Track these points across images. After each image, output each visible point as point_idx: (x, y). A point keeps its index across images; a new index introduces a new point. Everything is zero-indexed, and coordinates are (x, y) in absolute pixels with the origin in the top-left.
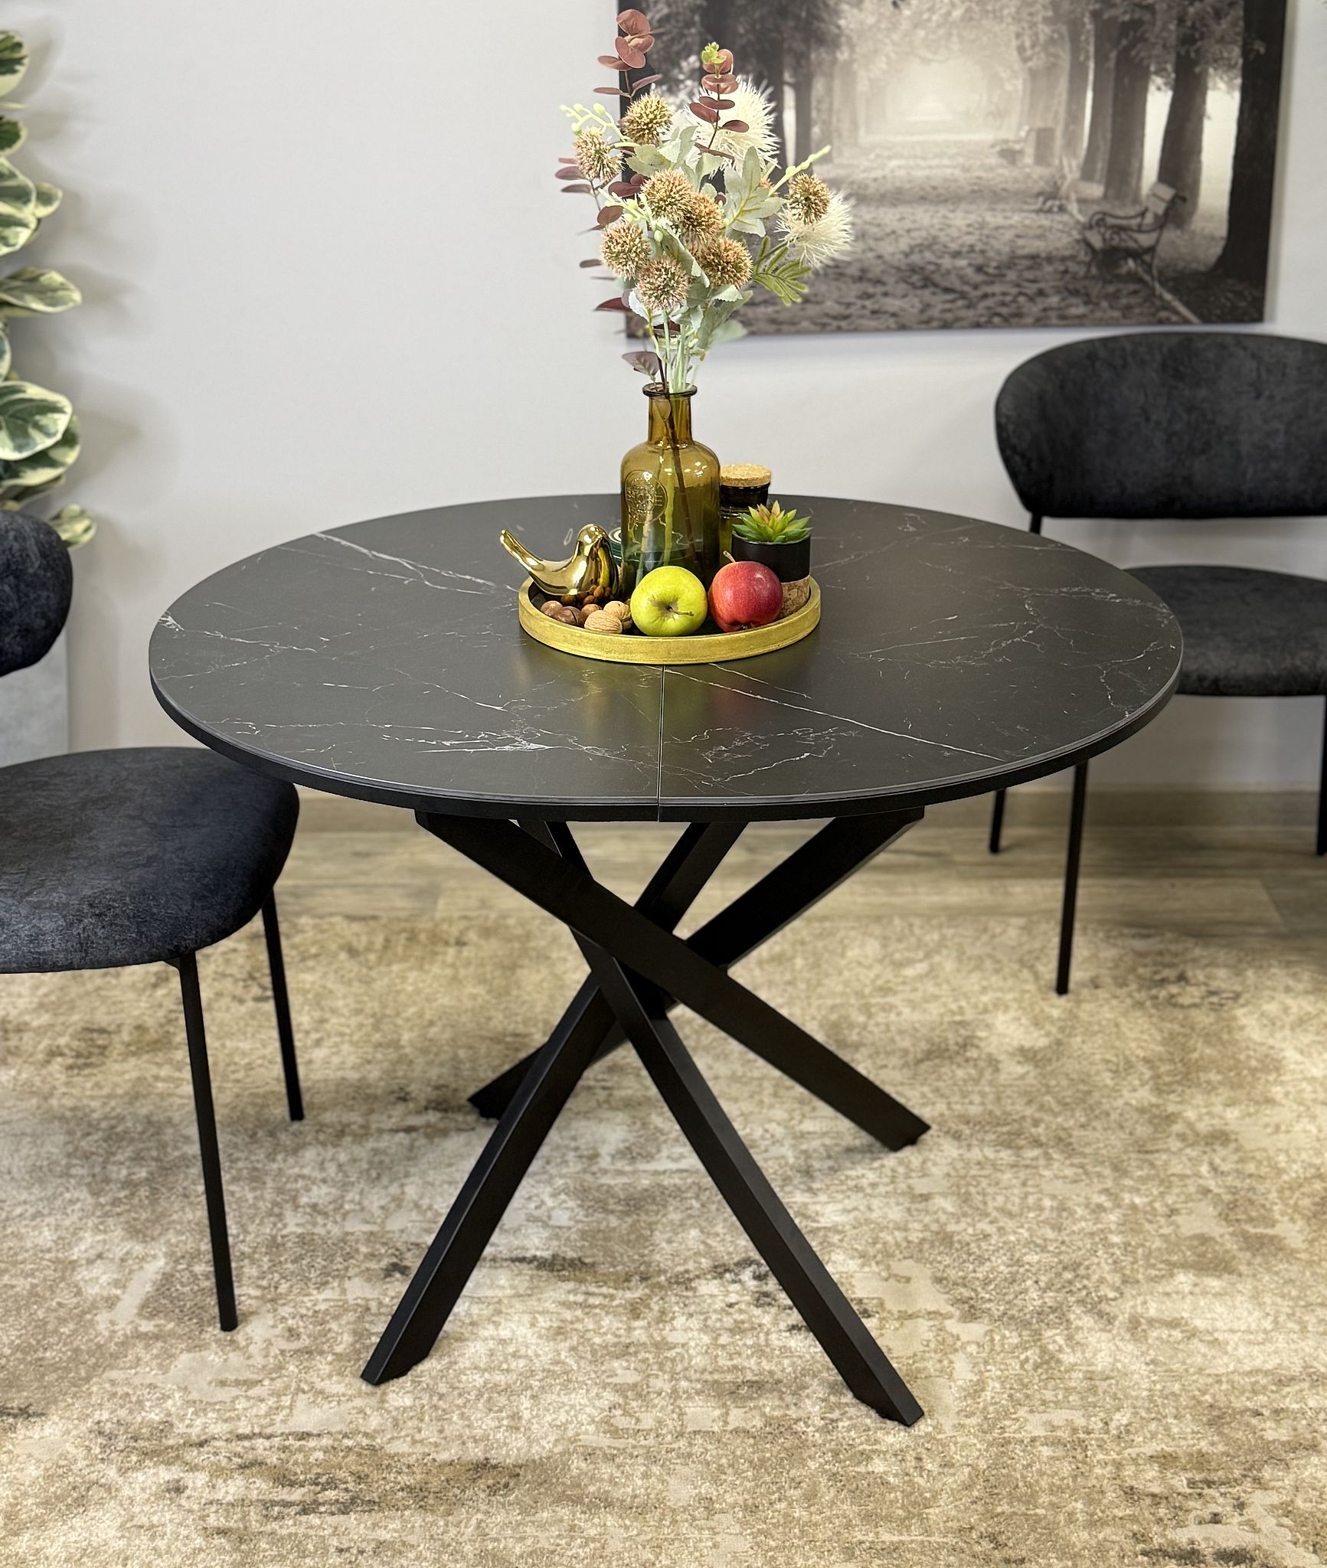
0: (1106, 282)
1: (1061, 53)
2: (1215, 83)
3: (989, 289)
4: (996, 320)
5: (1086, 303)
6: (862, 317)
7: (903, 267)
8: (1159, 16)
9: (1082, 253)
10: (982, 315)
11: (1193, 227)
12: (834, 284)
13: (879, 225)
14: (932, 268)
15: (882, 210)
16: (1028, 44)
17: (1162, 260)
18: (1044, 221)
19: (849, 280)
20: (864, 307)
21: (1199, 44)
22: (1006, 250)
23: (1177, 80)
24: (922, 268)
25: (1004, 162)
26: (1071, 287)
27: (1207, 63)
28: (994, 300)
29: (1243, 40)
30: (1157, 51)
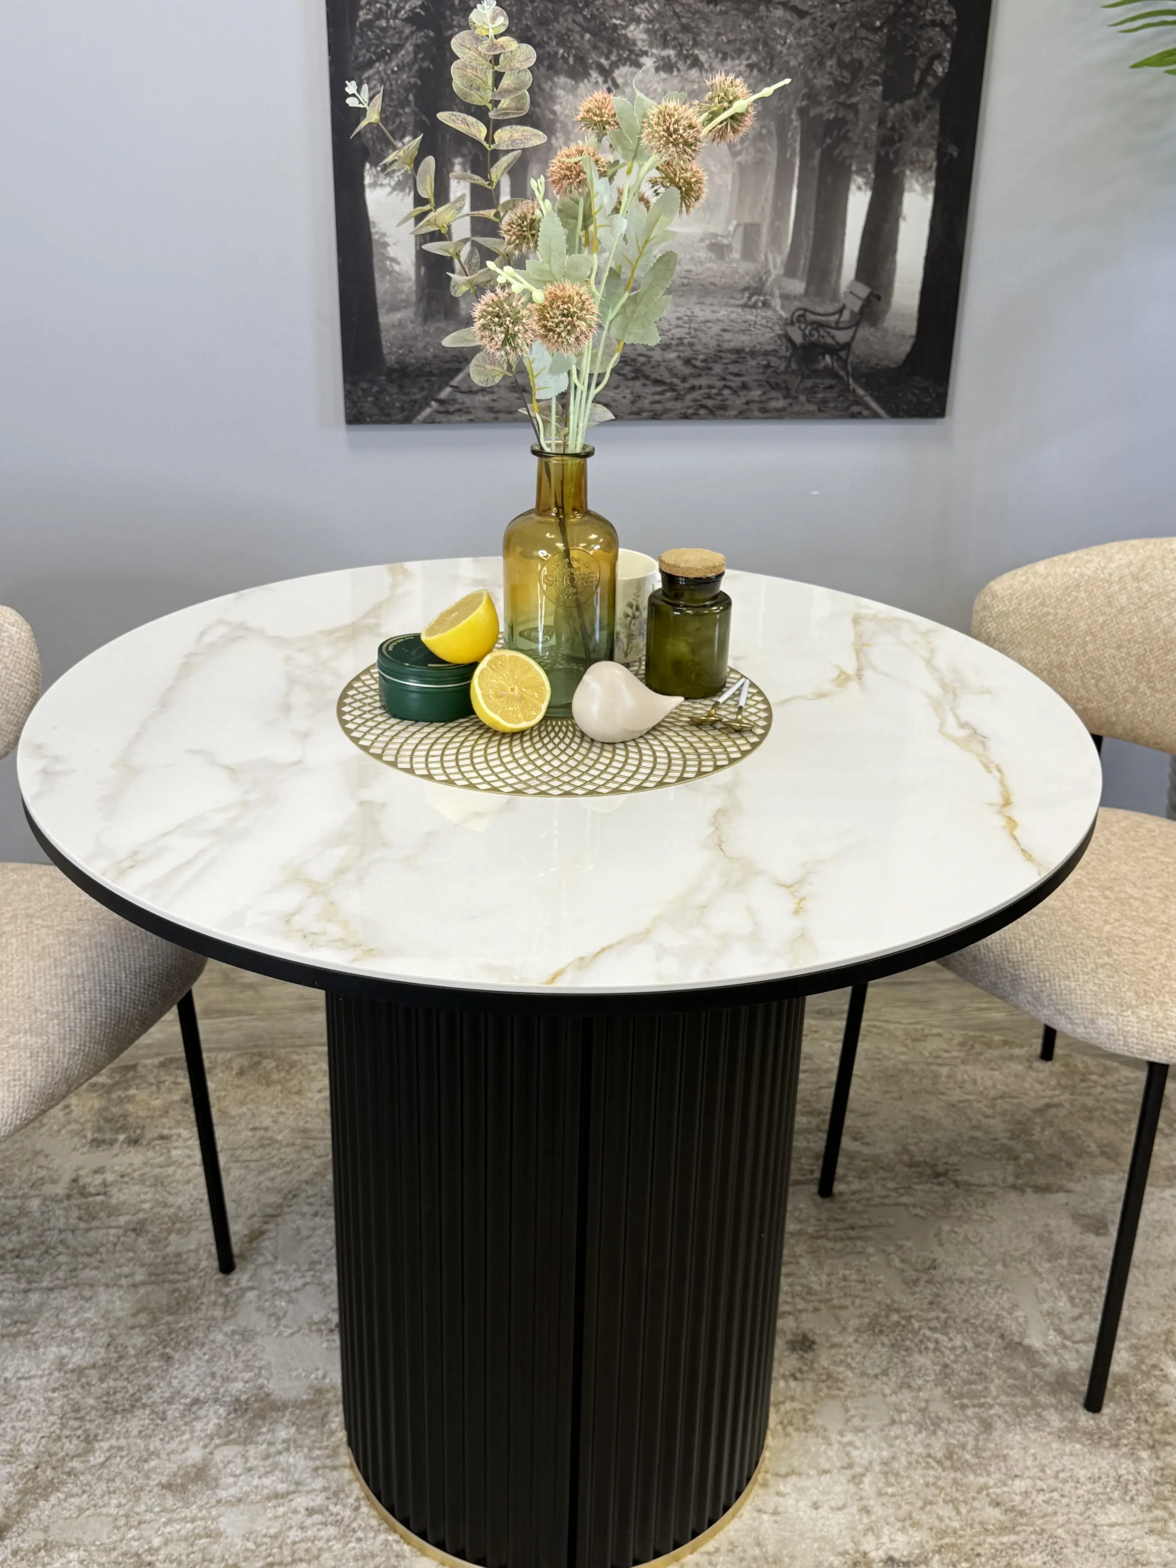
0: (805, 377)
1: (769, 148)
2: (911, 185)
3: (697, 382)
4: (702, 412)
5: (785, 397)
8: (861, 116)
9: (784, 348)
10: (690, 407)
11: (885, 325)
14: (643, 360)
17: (858, 357)
18: (749, 315)
21: (898, 145)
22: (713, 343)
23: (876, 179)
24: (634, 360)
25: (713, 256)
26: (772, 380)
27: (904, 164)
28: (701, 392)
29: (939, 143)
30: (859, 150)
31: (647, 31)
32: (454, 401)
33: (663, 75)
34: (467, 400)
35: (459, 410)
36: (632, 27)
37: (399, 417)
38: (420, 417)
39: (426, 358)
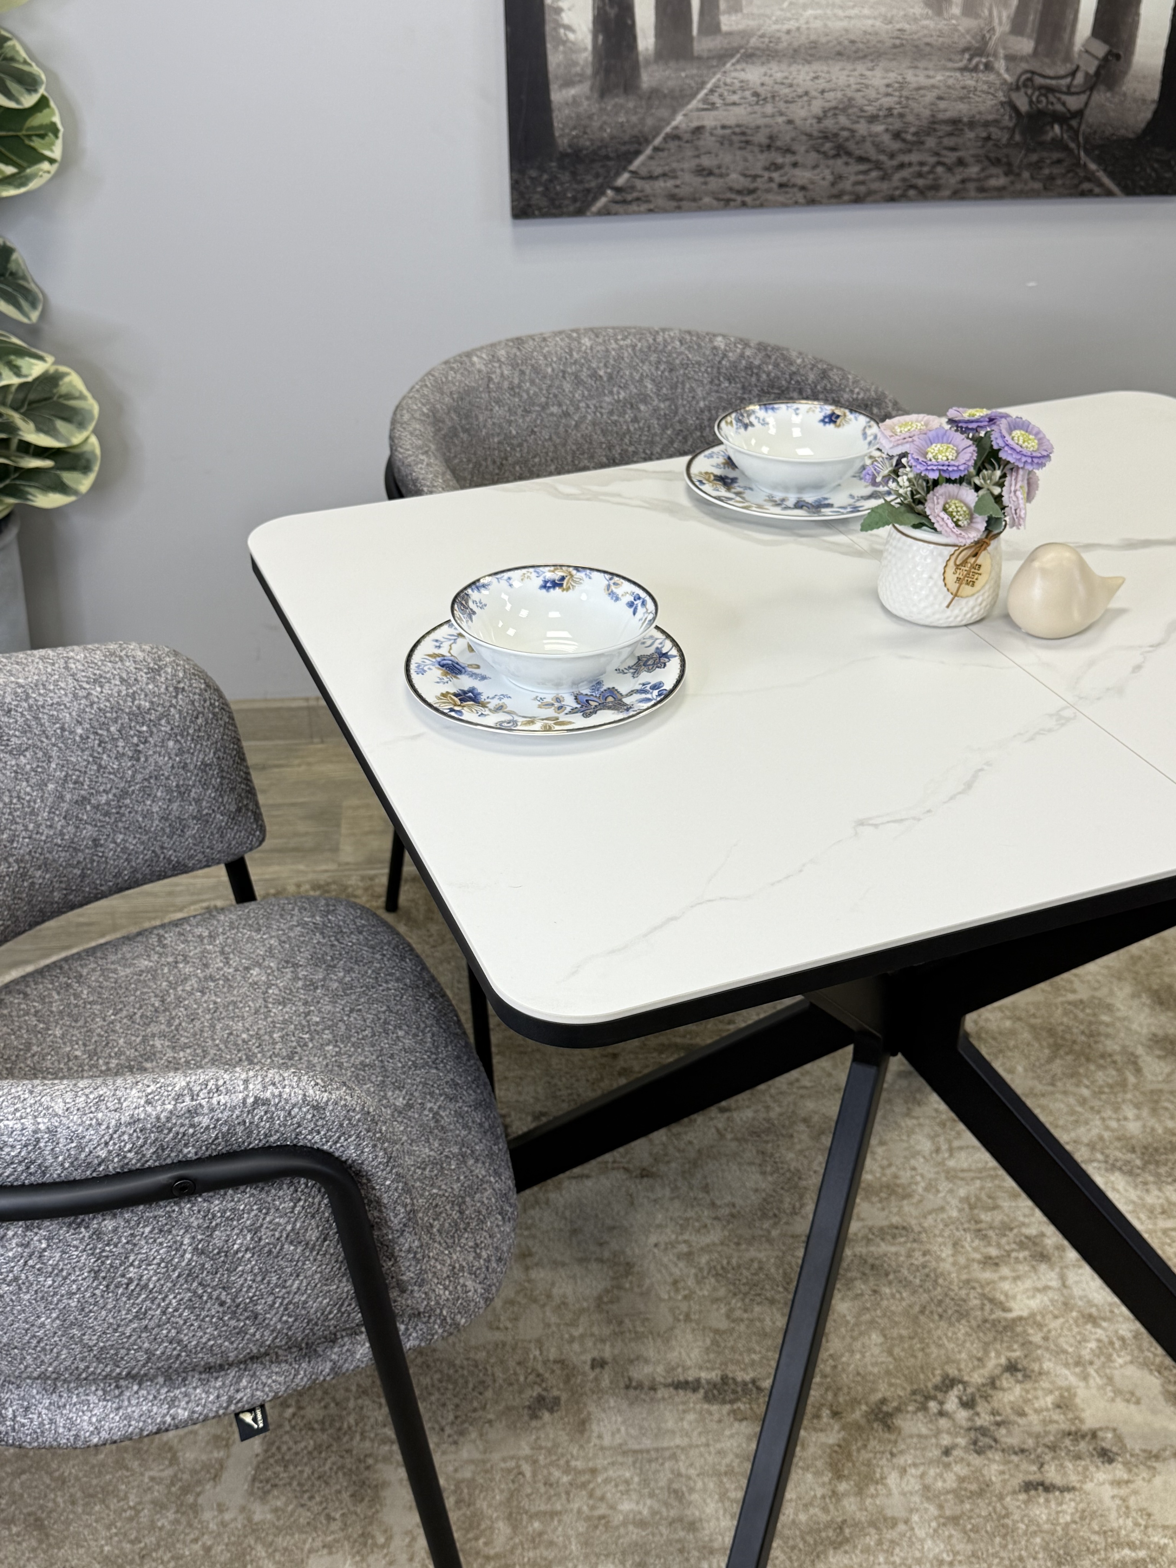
0: (1030, 150)
3: (906, 158)
4: (912, 193)
5: (1006, 174)
6: (768, 191)
7: (815, 134)
9: (1007, 117)
10: (897, 188)
11: (1124, 88)
12: (738, 153)
13: (791, 86)
14: (845, 134)
15: (794, 68)
17: (1090, 125)
18: (969, 80)
19: (756, 149)
20: (771, 180)
22: (927, 113)
24: (836, 135)
25: (930, 12)
26: (992, 155)
28: (911, 170)
32: (633, 188)
34: (647, 187)
35: (638, 199)
37: (571, 208)
38: (594, 209)
39: (602, 140)
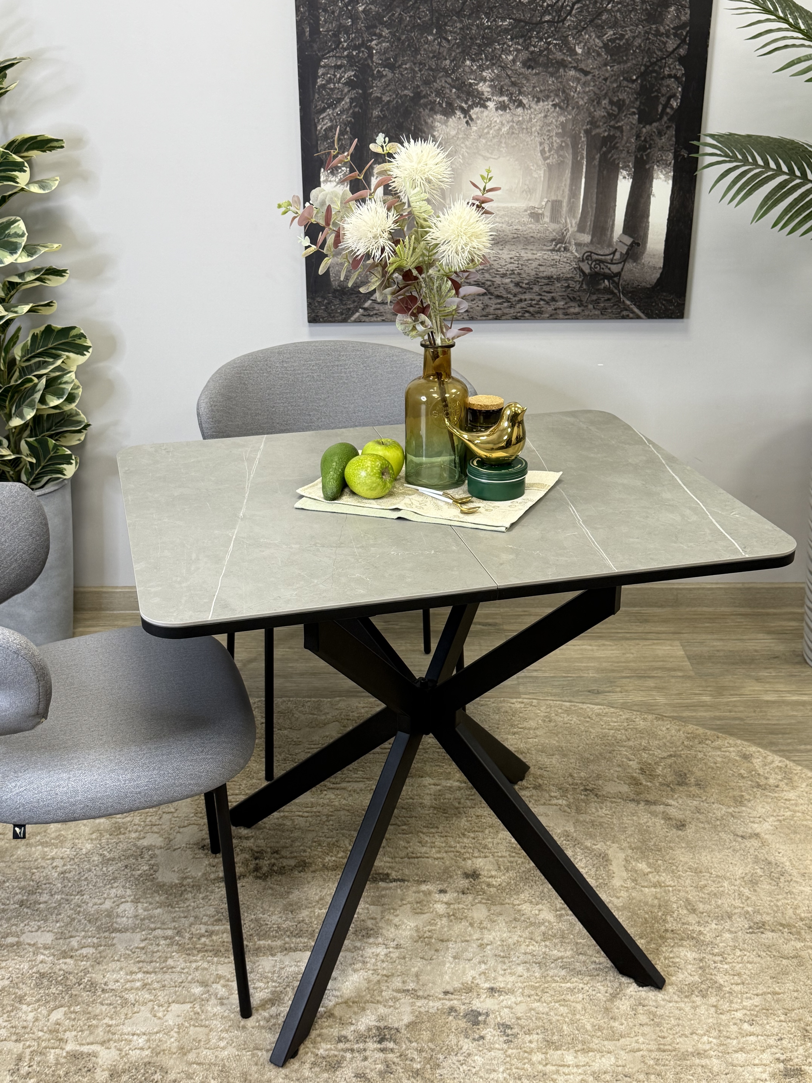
0: (592, 293)
1: (567, 155)
2: (658, 175)
3: (523, 297)
4: (527, 315)
5: (579, 306)
8: (625, 134)
9: (578, 276)
10: (519, 312)
11: (643, 261)
14: (489, 283)
16: (547, 149)
17: (625, 281)
18: (556, 256)
21: (649, 151)
22: (533, 273)
23: (634, 172)
24: (483, 284)
25: (532, 220)
26: (570, 296)
27: (653, 163)
28: (526, 303)
29: (675, 149)
30: (624, 155)
31: (490, 86)
32: (374, 308)
33: (500, 112)
35: (376, 314)
36: (481, 84)
37: (340, 318)
38: (352, 319)
